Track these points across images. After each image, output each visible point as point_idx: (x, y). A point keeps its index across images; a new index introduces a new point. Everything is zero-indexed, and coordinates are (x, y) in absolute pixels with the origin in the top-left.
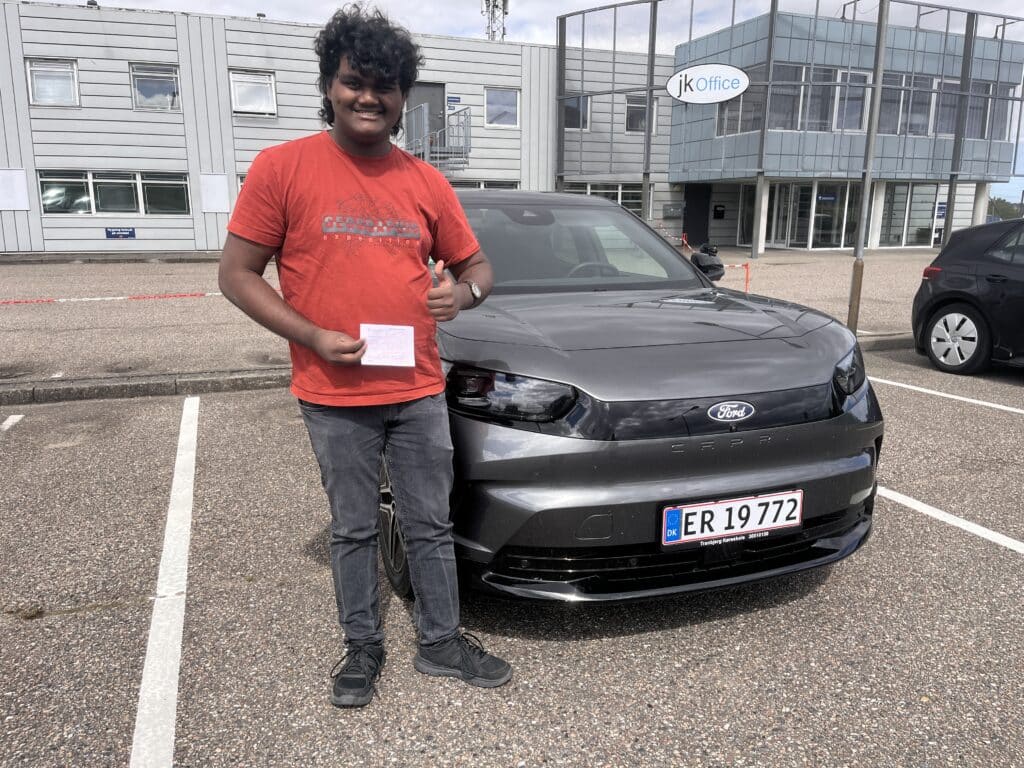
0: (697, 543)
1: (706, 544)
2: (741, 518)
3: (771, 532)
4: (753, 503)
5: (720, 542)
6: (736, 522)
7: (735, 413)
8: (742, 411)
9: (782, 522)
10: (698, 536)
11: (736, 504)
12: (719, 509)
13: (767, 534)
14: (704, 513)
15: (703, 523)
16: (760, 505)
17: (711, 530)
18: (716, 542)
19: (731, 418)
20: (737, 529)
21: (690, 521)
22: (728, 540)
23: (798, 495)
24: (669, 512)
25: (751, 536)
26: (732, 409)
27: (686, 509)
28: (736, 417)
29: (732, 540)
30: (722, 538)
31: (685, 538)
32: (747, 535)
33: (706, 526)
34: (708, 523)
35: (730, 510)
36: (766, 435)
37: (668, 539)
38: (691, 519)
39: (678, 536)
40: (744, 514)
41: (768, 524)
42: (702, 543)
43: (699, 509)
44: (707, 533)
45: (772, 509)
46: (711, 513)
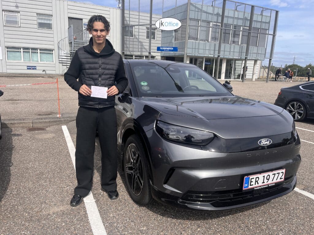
0: (253, 188)
1: (256, 188)
2: (267, 179)
3: (275, 183)
4: (271, 174)
5: (260, 188)
6: (266, 181)
7: (266, 143)
8: (268, 142)
9: (279, 180)
10: (254, 186)
11: (266, 174)
12: (261, 176)
13: (274, 184)
14: (256, 178)
15: (256, 181)
16: (273, 174)
17: (258, 184)
18: (259, 188)
19: (265, 144)
20: (266, 183)
21: (252, 181)
22: (263, 187)
23: (284, 171)
24: (246, 178)
25: (270, 185)
26: (265, 141)
27: (251, 177)
28: (267, 144)
29: (264, 187)
30: (261, 186)
31: (250, 187)
32: (268, 185)
33: (256, 182)
34: (257, 181)
35: (264, 177)
36: (275, 150)
37: (245, 187)
38: (252, 180)
39: (248, 187)
40: (268, 178)
41: (275, 181)
42: (255, 188)
43: (255, 176)
44: (257, 185)
45: (277, 175)
46: (258, 178)
